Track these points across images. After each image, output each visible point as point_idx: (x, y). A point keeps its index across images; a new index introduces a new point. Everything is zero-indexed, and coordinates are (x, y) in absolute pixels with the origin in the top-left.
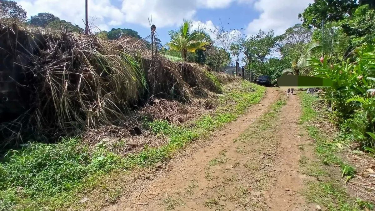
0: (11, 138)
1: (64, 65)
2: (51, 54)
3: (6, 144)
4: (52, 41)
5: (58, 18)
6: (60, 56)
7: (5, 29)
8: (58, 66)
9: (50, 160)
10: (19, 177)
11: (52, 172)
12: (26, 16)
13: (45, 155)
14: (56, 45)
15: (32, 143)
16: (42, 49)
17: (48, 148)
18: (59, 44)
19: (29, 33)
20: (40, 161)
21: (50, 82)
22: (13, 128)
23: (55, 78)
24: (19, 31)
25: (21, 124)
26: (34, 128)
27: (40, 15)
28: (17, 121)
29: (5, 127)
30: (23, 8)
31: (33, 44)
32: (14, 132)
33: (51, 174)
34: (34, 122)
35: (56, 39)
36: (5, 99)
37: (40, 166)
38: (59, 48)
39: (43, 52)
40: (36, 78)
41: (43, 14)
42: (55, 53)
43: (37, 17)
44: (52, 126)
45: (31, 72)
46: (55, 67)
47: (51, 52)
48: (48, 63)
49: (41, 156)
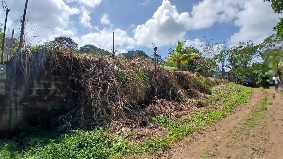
0: (64, 126)
1: (99, 78)
2: (92, 71)
3: (61, 130)
4: (93, 63)
5: (96, 48)
6: (97, 72)
7: (65, 57)
8: (96, 79)
9: (87, 143)
10: (66, 154)
11: (88, 151)
12: (77, 47)
13: (84, 139)
14: (95, 66)
15: (77, 130)
16: (87, 68)
17: (86, 134)
18: (97, 65)
19: (79, 59)
20: (81, 142)
21: (91, 89)
22: (66, 119)
23: (93, 86)
24: (74, 57)
25: (71, 116)
26: (79, 119)
27: (86, 46)
28: (69, 114)
29: (61, 118)
30: (76, 42)
31: (82, 65)
32: (66, 122)
33: (87, 153)
34: (79, 116)
35: (95, 62)
36: (63, 100)
37: (81, 146)
38: (97, 67)
39: (88, 70)
40: (82, 87)
41: (87, 45)
42: (95, 71)
43: (84, 47)
44: (90, 118)
45: (80, 83)
46: (94, 79)
47: (92, 70)
48: (89, 77)
49: (82, 139)
